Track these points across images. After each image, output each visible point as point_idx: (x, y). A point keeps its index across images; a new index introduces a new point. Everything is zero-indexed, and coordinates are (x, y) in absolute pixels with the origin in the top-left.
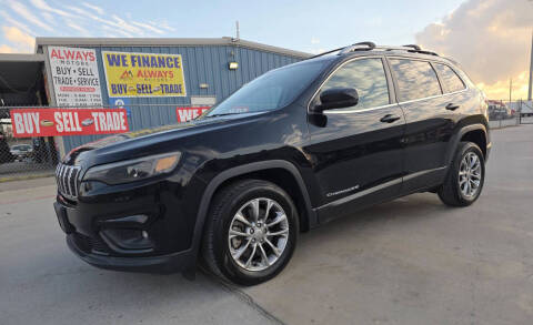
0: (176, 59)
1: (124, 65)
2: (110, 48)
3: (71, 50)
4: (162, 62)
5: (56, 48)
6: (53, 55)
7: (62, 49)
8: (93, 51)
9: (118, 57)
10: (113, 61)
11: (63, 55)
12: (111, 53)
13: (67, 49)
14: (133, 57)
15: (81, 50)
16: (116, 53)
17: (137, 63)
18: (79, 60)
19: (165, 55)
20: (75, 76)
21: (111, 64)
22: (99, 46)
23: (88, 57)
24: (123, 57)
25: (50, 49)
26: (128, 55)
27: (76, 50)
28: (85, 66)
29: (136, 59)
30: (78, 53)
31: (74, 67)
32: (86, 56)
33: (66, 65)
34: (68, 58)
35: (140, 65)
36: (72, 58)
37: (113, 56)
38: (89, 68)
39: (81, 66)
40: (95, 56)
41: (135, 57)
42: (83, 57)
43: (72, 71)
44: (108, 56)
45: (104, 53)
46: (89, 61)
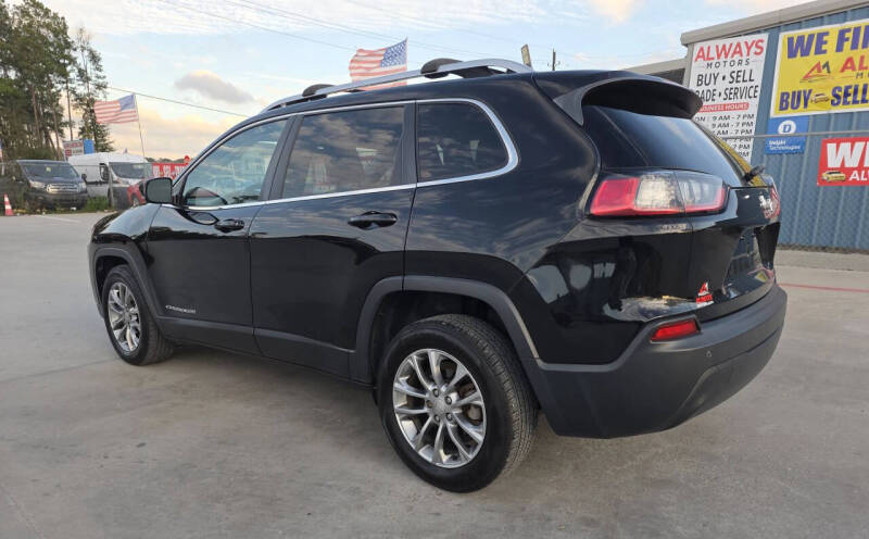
1: (819, 51)
2: (797, 23)
3: (727, 42)
5: (705, 45)
6: (698, 57)
7: (713, 44)
8: (765, 36)
9: (811, 37)
10: (799, 48)
11: (712, 53)
12: (795, 33)
13: (720, 43)
14: (842, 33)
15: (742, 39)
16: (806, 32)
17: (847, 45)
18: (737, 57)
20: (721, 86)
21: (792, 54)
23: (754, 49)
24: (822, 35)
26: (833, 29)
27: (735, 41)
28: (742, 67)
29: (849, 35)
30: (739, 45)
31: (725, 71)
32: (749, 48)
33: (713, 70)
34: (719, 56)
35: (854, 46)
36: (726, 56)
37: (801, 38)
38: (748, 69)
39: (736, 68)
40: (764, 45)
41: (849, 30)
42: (744, 50)
43: (720, 78)
44: (790, 40)
45: (783, 37)
46: (752, 57)
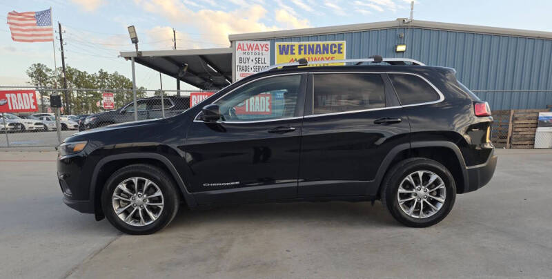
0: (340, 45)
1: (292, 53)
2: (282, 39)
3: (252, 43)
4: (326, 49)
5: (241, 42)
6: (238, 48)
7: (245, 42)
8: (268, 43)
9: (288, 46)
10: (284, 51)
11: (246, 48)
12: (282, 43)
13: (249, 42)
14: (300, 46)
15: (259, 43)
16: (286, 43)
17: (303, 52)
18: (257, 51)
19: (330, 43)
20: (251, 64)
21: (281, 53)
22: (273, 38)
23: (264, 48)
24: (292, 46)
25: (237, 43)
26: (296, 44)
27: (255, 43)
28: (260, 56)
29: (302, 48)
30: (257, 45)
31: (252, 57)
32: (262, 47)
33: (246, 56)
34: (249, 50)
35: (305, 53)
36: (252, 50)
37: (284, 46)
38: (263, 57)
39: (257, 56)
40: (269, 47)
41: (302, 45)
42: (260, 48)
43: (250, 60)
44: (280, 46)
45: (277, 44)
46: (264, 52)
